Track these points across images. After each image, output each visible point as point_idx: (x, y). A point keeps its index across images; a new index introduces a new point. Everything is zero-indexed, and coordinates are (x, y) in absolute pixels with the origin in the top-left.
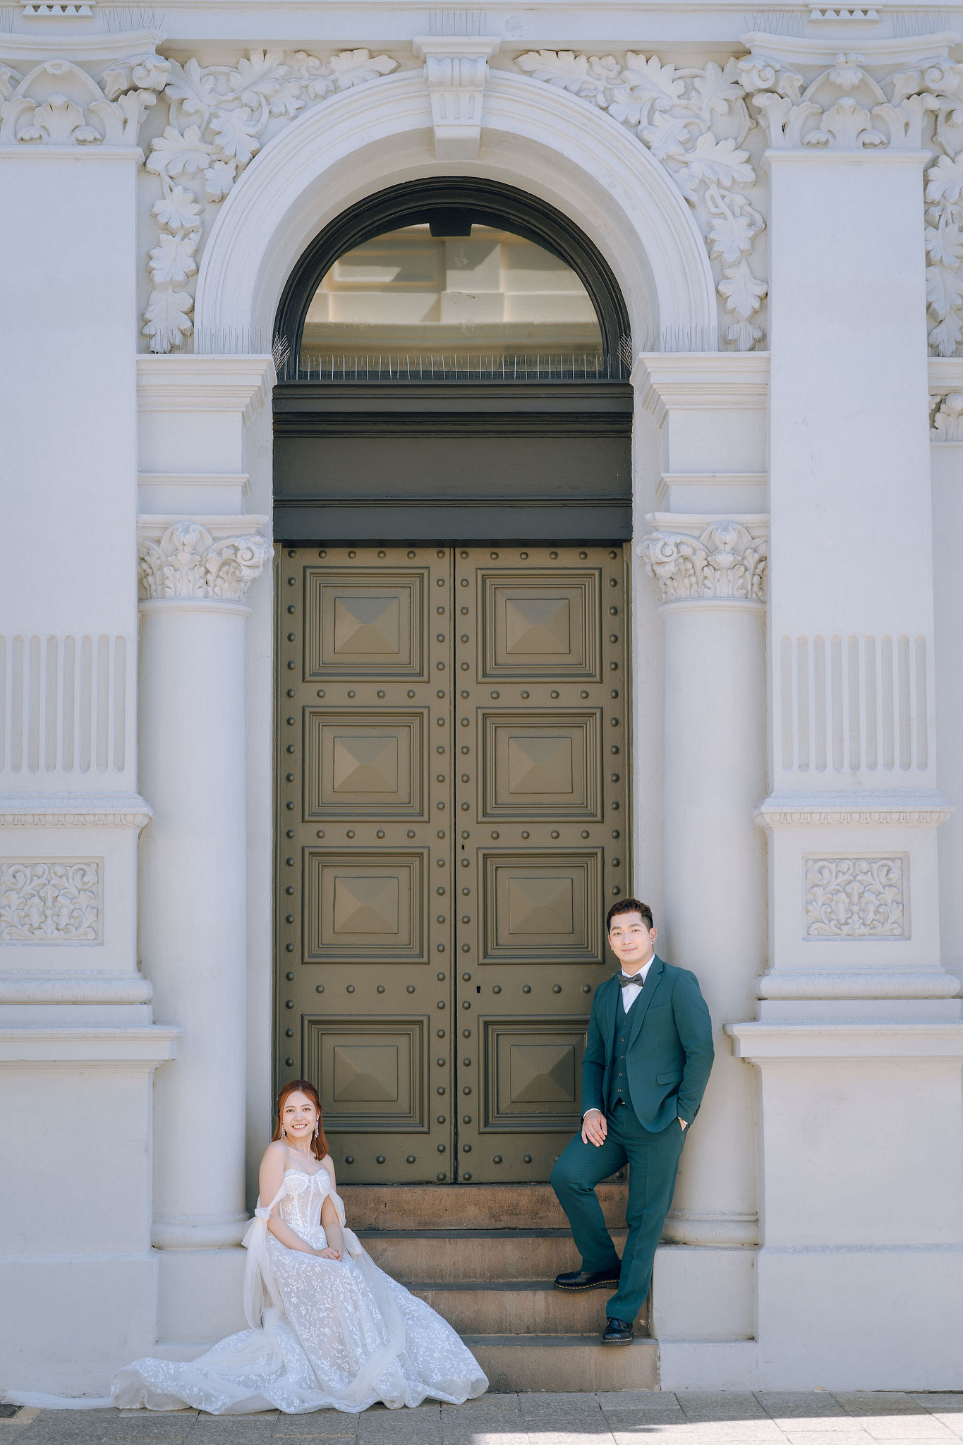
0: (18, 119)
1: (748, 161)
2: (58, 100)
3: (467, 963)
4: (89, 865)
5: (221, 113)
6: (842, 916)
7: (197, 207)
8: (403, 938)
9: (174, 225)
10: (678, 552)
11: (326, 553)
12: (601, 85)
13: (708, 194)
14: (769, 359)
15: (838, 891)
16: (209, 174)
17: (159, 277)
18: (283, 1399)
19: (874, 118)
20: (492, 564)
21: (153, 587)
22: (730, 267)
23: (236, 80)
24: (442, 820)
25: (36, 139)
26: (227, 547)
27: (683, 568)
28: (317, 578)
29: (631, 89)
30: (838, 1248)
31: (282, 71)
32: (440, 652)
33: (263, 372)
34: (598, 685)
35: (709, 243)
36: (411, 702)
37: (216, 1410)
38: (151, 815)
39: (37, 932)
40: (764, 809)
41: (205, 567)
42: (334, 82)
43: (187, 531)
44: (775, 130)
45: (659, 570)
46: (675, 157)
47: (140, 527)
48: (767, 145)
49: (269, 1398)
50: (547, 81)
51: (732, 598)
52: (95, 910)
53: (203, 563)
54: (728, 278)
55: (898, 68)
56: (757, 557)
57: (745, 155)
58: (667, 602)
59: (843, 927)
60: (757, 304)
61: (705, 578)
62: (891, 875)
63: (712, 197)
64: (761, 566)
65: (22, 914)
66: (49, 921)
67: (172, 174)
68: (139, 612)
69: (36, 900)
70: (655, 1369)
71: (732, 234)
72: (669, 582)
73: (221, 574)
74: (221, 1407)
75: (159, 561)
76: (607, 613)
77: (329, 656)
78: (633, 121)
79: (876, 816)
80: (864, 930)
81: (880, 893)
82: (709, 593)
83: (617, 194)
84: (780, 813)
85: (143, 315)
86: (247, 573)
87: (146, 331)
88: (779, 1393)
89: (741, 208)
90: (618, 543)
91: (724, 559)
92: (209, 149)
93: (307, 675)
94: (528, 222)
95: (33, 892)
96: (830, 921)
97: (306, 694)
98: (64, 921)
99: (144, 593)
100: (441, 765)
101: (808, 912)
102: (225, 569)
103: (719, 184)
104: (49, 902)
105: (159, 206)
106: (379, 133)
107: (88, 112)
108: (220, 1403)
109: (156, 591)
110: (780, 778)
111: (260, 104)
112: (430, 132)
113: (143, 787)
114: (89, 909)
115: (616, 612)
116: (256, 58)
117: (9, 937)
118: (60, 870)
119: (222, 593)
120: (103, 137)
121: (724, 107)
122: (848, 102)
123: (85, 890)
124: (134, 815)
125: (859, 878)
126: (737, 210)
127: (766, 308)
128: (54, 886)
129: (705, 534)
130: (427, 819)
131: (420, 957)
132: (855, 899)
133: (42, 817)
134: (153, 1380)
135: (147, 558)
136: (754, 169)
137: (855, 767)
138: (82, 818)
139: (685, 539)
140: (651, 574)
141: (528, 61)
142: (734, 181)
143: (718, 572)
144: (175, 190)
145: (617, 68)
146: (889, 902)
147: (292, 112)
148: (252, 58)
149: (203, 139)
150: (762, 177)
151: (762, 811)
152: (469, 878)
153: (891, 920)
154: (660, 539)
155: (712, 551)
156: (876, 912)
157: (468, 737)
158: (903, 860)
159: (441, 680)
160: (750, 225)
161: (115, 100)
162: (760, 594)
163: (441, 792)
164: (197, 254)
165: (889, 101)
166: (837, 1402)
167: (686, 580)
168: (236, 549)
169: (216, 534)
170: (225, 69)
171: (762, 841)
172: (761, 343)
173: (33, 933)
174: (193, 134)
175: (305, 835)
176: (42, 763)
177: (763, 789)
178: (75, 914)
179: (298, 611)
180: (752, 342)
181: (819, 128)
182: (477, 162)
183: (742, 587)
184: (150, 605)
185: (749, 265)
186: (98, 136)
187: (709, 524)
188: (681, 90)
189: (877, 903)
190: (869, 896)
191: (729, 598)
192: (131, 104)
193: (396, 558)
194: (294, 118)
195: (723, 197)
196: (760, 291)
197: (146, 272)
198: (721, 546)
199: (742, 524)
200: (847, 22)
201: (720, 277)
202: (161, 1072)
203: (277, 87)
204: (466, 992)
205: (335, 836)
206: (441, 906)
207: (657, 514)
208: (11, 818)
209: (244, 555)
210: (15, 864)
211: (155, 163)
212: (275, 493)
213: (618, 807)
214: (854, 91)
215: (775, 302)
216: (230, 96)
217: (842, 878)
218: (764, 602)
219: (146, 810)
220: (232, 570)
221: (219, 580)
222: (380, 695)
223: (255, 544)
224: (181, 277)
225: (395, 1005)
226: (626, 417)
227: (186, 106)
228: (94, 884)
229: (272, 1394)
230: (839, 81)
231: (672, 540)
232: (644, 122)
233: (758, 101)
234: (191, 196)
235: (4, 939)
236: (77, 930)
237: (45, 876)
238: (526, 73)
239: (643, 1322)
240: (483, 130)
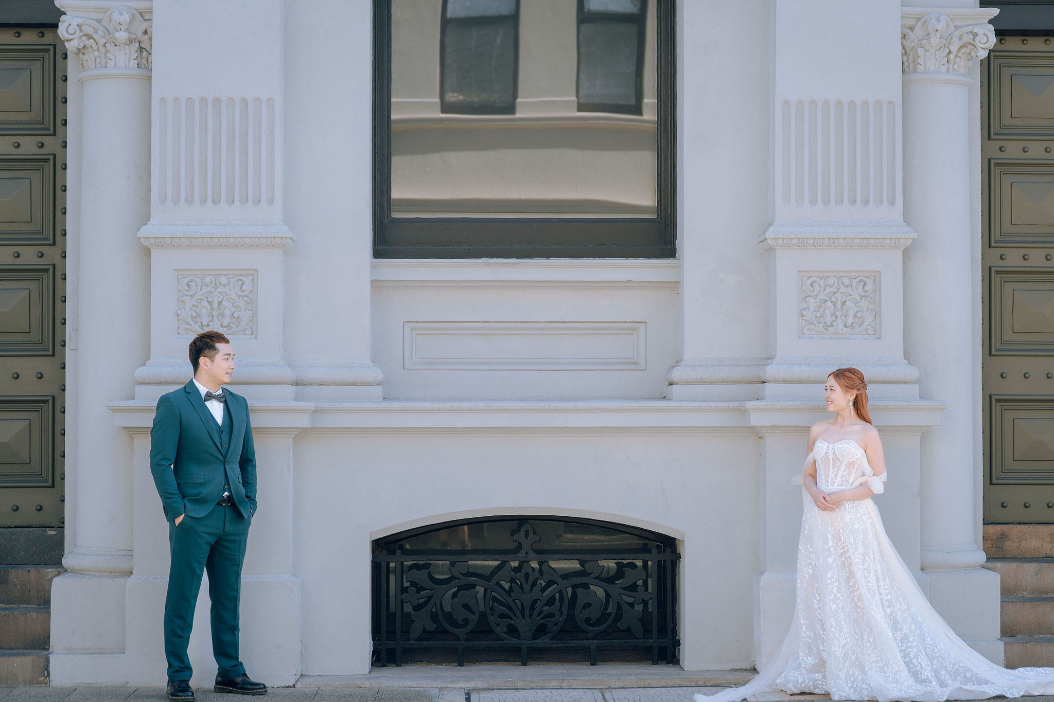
11: (1005, 40)
21: (909, 64)
26: (966, 33)
28: (998, 60)
39: (830, 329)
41: (949, 50)
43: (938, 21)
47: (904, 17)
52: (874, 313)
53: (947, 45)
65: (818, 315)
66: (839, 320)
69: (829, 304)
73: (960, 54)
75: (913, 44)
77: (1007, 120)
86: (982, 54)
95: (826, 298)
102: (964, 50)
104: (839, 306)
109: (908, 67)
113: (907, 218)
114: (869, 311)
117: (808, 332)
118: (847, 281)
119: (958, 69)
123: (866, 297)
124: (906, 239)
128: (841, 293)
133: (836, 240)
138: (866, 241)
168: (975, 35)
169: (958, 23)
173: (826, 329)
175: (992, 258)
176: (832, 199)
178: (859, 315)
202: (925, 435)
205: (1014, 259)
209: (982, 39)
210: (811, 277)
220: (968, 51)
221: (958, 60)
222: (1048, 150)
228: (872, 292)
235: (805, 334)
236: (860, 326)
237: (835, 286)
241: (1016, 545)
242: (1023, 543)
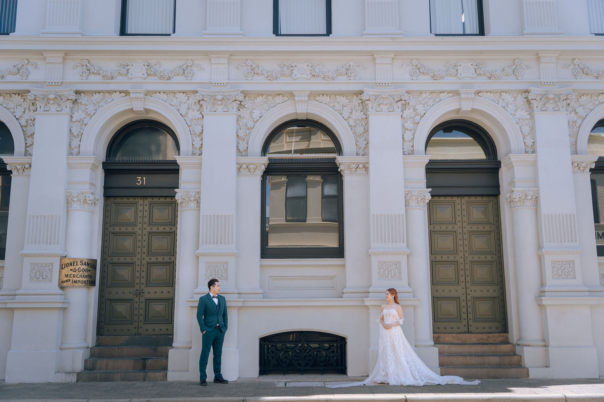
0: (376, 107)
1: (529, 114)
2: (385, 103)
3: (468, 285)
4: (397, 263)
5: (417, 105)
6: (560, 274)
7: (413, 125)
8: (454, 279)
9: (408, 128)
10: (519, 196)
11: (434, 198)
12: (496, 99)
13: (520, 121)
14: (537, 155)
15: (559, 268)
16: (415, 118)
17: (406, 139)
19: (556, 105)
20: (469, 200)
22: (526, 136)
23: (420, 98)
24: (461, 254)
25: (380, 111)
26: (423, 196)
27: (519, 200)
29: (503, 100)
30: (566, 347)
31: (429, 97)
32: (459, 218)
34: (493, 225)
35: (521, 131)
36: (453, 229)
42: (440, 99)
43: (415, 192)
44: (535, 107)
45: (514, 200)
46: (513, 113)
47: (405, 191)
48: (533, 110)
50: (485, 98)
51: (531, 206)
53: (417, 199)
54: (526, 138)
55: (561, 94)
56: (535, 197)
58: (515, 207)
59: (561, 276)
60: (532, 144)
61: (524, 202)
62: (570, 265)
63: (521, 122)
64: (536, 199)
65: (384, 273)
66: (390, 275)
67: (408, 118)
69: (387, 270)
70: (528, 374)
71: (526, 129)
72: (514, 203)
73: (421, 201)
75: (408, 199)
76: (494, 210)
77: (435, 219)
78: (504, 106)
79: (567, 252)
80: (565, 277)
81: (568, 269)
82: (525, 205)
83: (500, 121)
84: (546, 252)
85: (403, 147)
87: (404, 151)
89: (527, 124)
90: (494, 195)
91: (529, 197)
92: (415, 113)
93: (431, 223)
96: (558, 275)
97: (431, 228)
99: (406, 205)
100: (461, 242)
101: (553, 273)
103: (523, 119)
104: (389, 271)
105: (405, 125)
106: (450, 109)
107: (391, 105)
110: (546, 244)
111: (425, 103)
112: (460, 109)
113: (408, 246)
114: (398, 272)
115: (496, 210)
116: (424, 94)
117: (381, 278)
118: (391, 264)
119: (421, 205)
121: (522, 103)
122: (551, 101)
124: (408, 252)
125: (563, 265)
126: (526, 124)
127: (534, 145)
128: (390, 267)
129: (524, 192)
130: (458, 254)
131: (458, 284)
132: (563, 270)
133: (388, 252)
135: (406, 198)
136: (530, 116)
137: (561, 242)
138: (396, 253)
139: (520, 193)
141: (480, 94)
142: (526, 118)
143: (528, 200)
144: (408, 121)
145: (500, 95)
146: (571, 271)
147: (432, 105)
148: (423, 94)
149: (414, 111)
150: (533, 117)
151: (541, 251)
152: (467, 267)
153: (571, 275)
154: (515, 193)
155: (526, 196)
156: (568, 273)
157: (466, 236)
158: (573, 262)
159: (460, 224)
160: (530, 127)
161: (396, 102)
162: (536, 205)
163: (461, 248)
164: (414, 134)
165: (559, 101)
167: (520, 202)
168: (425, 196)
169: (420, 193)
170: (417, 96)
172: (534, 152)
173: (386, 278)
174: (411, 110)
175: (432, 258)
176: (387, 241)
177: (539, 246)
178: (395, 273)
179: (429, 210)
180: (532, 152)
181: (545, 107)
182: (466, 116)
183: (532, 204)
184: (407, 208)
185: (530, 136)
186: (393, 110)
187: (525, 190)
188: (513, 100)
189: (568, 271)
190: (566, 270)
191: (529, 206)
192: (400, 103)
193: (448, 199)
194: (432, 106)
195: (523, 122)
196: (533, 141)
197: (403, 138)
198: (528, 195)
199: (533, 190)
200: (549, 85)
201: (524, 138)
202: (415, 308)
203: (429, 100)
204: (468, 291)
205: (438, 258)
206: (462, 273)
209: (427, 197)
210: (381, 263)
211: (404, 116)
213: (499, 251)
214: (552, 99)
215: (536, 143)
216: (418, 102)
217: (560, 266)
218: (537, 207)
220: (423, 200)
221: (421, 203)
222: (447, 227)
223: (429, 195)
224: (410, 139)
225: (453, 294)
226: (498, 168)
227: (410, 104)
228: (398, 267)
230: (549, 97)
231: (518, 194)
232: (506, 107)
233: (532, 101)
234: (412, 122)
236: (395, 277)
237: (388, 265)
238: (480, 96)
239: (520, 363)
240: (472, 108)
241: (443, 339)
242: (445, 339)
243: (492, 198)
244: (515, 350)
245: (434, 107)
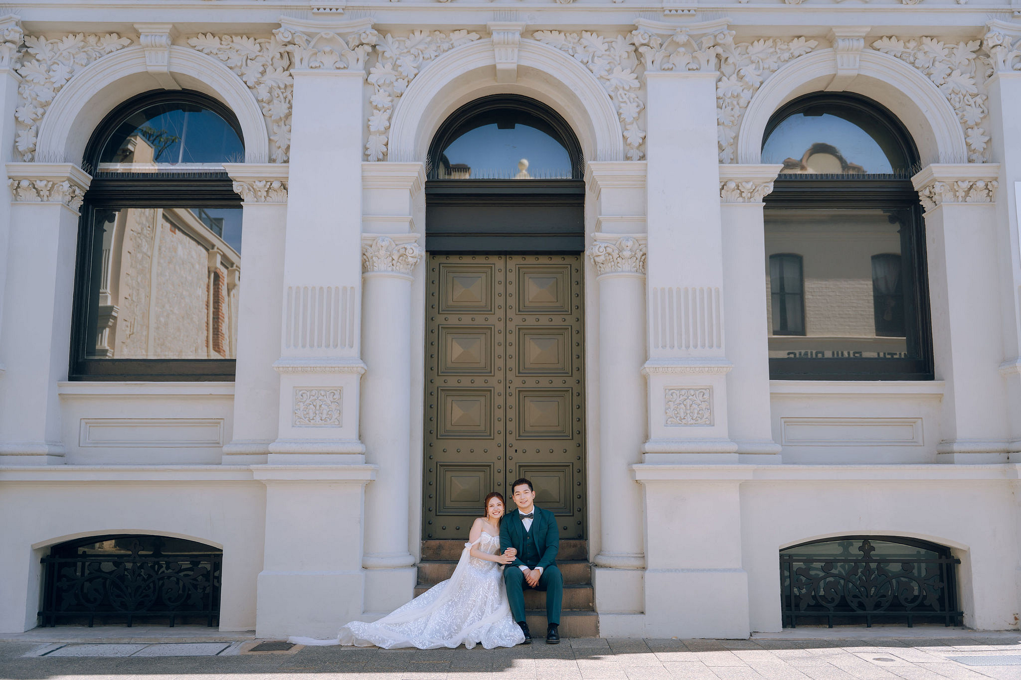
0: (309, 60)
1: (637, 78)
2: (327, 49)
3: (511, 439)
5: (401, 58)
6: (682, 415)
7: (390, 99)
8: (482, 428)
9: (380, 106)
10: (606, 251)
11: (449, 257)
12: (571, 45)
13: (618, 93)
14: (647, 164)
15: (680, 404)
16: (395, 84)
17: (372, 129)
18: (420, 643)
19: (694, 58)
20: (523, 262)
21: (369, 267)
22: (629, 125)
23: (408, 43)
24: (500, 375)
25: (318, 67)
26: (402, 248)
27: (608, 258)
28: (445, 268)
29: (584, 48)
30: (683, 570)
31: (429, 39)
32: (499, 301)
33: (418, 170)
34: (570, 316)
35: (619, 114)
36: (486, 323)
37: (387, 647)
38: (366, 368)
39: (312, 421)
40: (646, 365)
41: (392, 258)
42: (452, 44)
43: (383, 241)
44: (649, 63)
45: (597, 259)
46: (604, 77)
47: (363, 239)
48: (645, 69)
49: (412, 643)
50: (546, 44)
52: (339, 411)
53: (391, 255)
54: (628, 130)
55: (704, 35)
56: (642, 253)
57: (635, 76)
58: (601, 275)
59: (682, 420)
60: (641, 141)
61: (618, 263)
62: (705, 397)
63: (620, 94)
64: (643, 257)
65: (305, 413)
66: (317, 416)
67: (379, 84)
68: (363, 278)
69: (312, 406)
70: (597, 628)
71: (630, 111)
72: (601, 265)
73: (399, 260)
74: (389, 645)
75: (371, 255)
76: (574, 284)
77: (450, 303)
78: (585, 61)
79: (697, 369)
80: (692, 422)
81: (700, 405)
82: (620, 269)
83: (577, 93)
84: (653, 368)
85: (365, 146)
86: (410, 260)
87: (366, 153)
88: (656, 639)
89: (634, 99)
90: (578, 253)
91: (627, 254)
92: (396, 73)
93: (440, 310)
94: (539, 115)
95: (311, 403)
96: (677, 417)
97: (440, 319)
98: (324, 416)
99: (365, 269)
100: (500, 350)
101: (666, 413)
102: (401, 258)
103: (623, 88)
104: (318, 407)
105: (373, 98)
106: (472, 67)
107: (341, 55)
108: (389, 643)
109: (370, 268)
110: (653, 352)
111: (419, 54)
112: (494, 67)
113: (363, 355)
114: (336, 410)
115: (578, 284)
116: (417, 33)
117: (298, 423)
118: (323, 393)
119: (400, 269)
120: (348, 67)
121: (625, 55)
122: (682, 50)
123: (334, 402)
124: (357, 367)
125: (689, 398)
126: (632, 100)
127: (645, 143)
128: (320, 400)
129: (618, 243)
130: (493, 375)
131: (490, 436)
132: (688, 408)
133: (315, 368)
134: (357, 632)
135: (366, 253)
136: (639, 82)
137: (688, 347)
138: (333, 369)
139: (609, 245)
140: (593, 263)
141: (538, 35)
142: (630, 87)
143: (624, 260)
144: (380, 91)
145: (578, 38)
146: (704, 409)
147: (433, 57)
148: (415, 34)
149: (393, 69)
150: (643, 86)
151: (645, 366)
152: (512, 401)
153: (705, 417)
154: (597, 245)
155: (621, 250)
156: (698, 413)
157: (512, 338)
158: (710, 389)
159: (500, 313)
160: (637, 107)
161: (353, 50)
162: (643, 270)
163: (500, 363)
164: (390, 119)
165: (700, 50)
166: (684, 644)
167: (609, 264)
168: (406, 249)
169: (397, 242)
170: (403, 39)
171: (645, 382)
172: (643, 157)
173: (309, 422)
174: (389, 66)
175: (439, 382)
176: (316, 344)
177: (645, 357)
178: (329, 413)
179: (436, 282)
180: (639, 157)
181: (668, 62)
182: (516, 84)
183: (634, 267)
184: (367, 275)
185: (637, 124)
186: (346, 66)
187: (620, 238)
188: (607, 47)
189: (698, 409)
190: (695, 406)
191: (628, 272)
192: (361, 52)
193: (480, 260)
194: (434, 60)
195: (625, 94)
196: (642, 135)
197: (366, 127)
198: (625, 247)
199: (635, 238)
200: (681, 15)
201: (625, 129)
202: (369, 486)
203: (426, 46)
204: (510, 452)
205: (452, 382)
206: (499, 413)
207: (596, 233)
208: (300, 369)
209: (409, 251)
210: (302, 390)
211: (372, 79)
212: (426, 230)
213: (579, 370)
214: (684, 45)
215: (649, 140)
216: (405, 51)
217: (682, 398)
218: (645, 274)
219: (362, 365)
220: (404, 259)
221: (398, 263)
222: (473, 319)
223: (415, 247)
224: (382, 129)
225: (478, 458)
226: (582, 196)
227: (386, 54)
228: (338, 399)
229: (414, 641)
230: (677, 40)
232: (590, 61)
233: (641, 49)
234: (387, 93)
235: (296, 425)
236: (330, 420)
237: (316, 396)
238: (538, 40)
239: (591, 604)
240: (518, 65)
241: (448, 552)
242: (452, 551)
243: (569, 260)
244: (590, 575)
245: (438, 59)
